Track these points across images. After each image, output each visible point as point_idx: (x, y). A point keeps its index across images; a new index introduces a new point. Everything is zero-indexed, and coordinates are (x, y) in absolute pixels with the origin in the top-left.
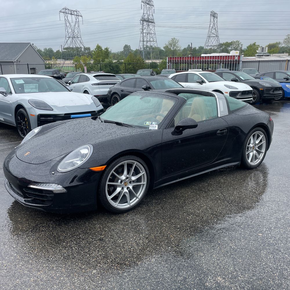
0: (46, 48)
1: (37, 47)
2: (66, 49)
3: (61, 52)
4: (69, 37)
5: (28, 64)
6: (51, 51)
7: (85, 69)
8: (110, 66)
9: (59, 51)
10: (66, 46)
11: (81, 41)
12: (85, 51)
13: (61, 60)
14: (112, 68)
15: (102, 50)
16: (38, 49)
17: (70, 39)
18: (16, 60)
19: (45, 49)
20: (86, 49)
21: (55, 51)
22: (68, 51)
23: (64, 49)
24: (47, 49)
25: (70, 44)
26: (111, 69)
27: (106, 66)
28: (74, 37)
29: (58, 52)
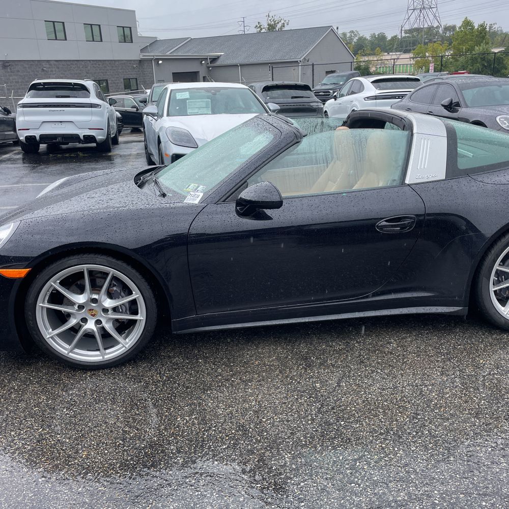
0: (374, 34)
1: (359, 33)
2: (410, 31)
3: (400, 37)
4: (414, 10)
5: (313, 65)
6: (382, 37)
7: (430, 68)
8: (483, 59)
9: (396, 36)
10: (407, 27)
11: (437, 15)
12: (446, 34)
13: (394, 53)
14: (486, 64)
15: (473, 27)
16: (361, 35)
17: (416, 12)
18: (302, 58)
19: (373, 36)
20: (447, 29)
21: (389, 38)
22: (413, 36)
23: (406, 32)
24: (377, 34)
25: (414, 22)
26: (485, 66)
27: (474, 60)
28: (424, 8)
29: (394, 38)
